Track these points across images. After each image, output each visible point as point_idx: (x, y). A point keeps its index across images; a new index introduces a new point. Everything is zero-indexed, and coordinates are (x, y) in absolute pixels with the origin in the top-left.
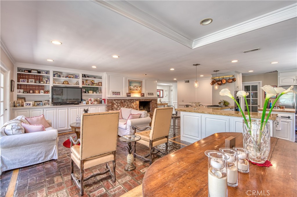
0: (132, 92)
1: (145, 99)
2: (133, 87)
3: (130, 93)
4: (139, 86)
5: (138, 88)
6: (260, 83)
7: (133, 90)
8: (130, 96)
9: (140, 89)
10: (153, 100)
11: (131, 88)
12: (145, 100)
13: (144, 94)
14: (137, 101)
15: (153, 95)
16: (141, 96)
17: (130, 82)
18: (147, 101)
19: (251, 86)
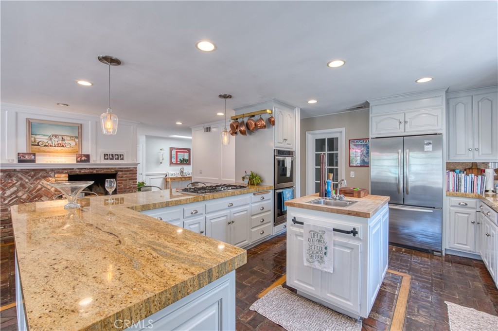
0: (44, 152)
1: (92, 169)
2: (47, 137)
3: (34, 155)
4: (71, 137)
5: (66, 142)
6: (341, 132)
7: (45, 146)
8: (34, 161)
9: (73, 143)
10: (122, 171)
11: (38, 140)
12: (91, 171)
13: (88, 156)
14: (62, 173)
15: (123, 159)
16: (77, 162)
17: (32, 126)
18: (99, 172)
19: (328, 139)
